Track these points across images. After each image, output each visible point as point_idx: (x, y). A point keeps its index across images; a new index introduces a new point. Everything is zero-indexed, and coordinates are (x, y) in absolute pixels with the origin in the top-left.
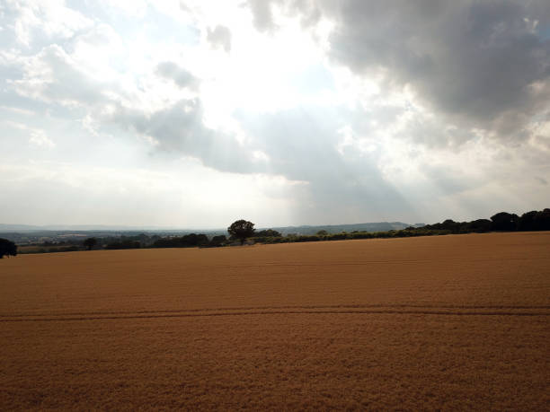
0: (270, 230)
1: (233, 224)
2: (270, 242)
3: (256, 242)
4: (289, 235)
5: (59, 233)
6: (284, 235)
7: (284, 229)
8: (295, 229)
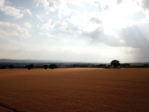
0: (127, 63)
1: (112, 61)
2: (126, 67)
3: (122, 67)
4: (133, 65)
5: (71, 63)
6: (132, 65)
7: (132, 63)
8: (136, 63)
